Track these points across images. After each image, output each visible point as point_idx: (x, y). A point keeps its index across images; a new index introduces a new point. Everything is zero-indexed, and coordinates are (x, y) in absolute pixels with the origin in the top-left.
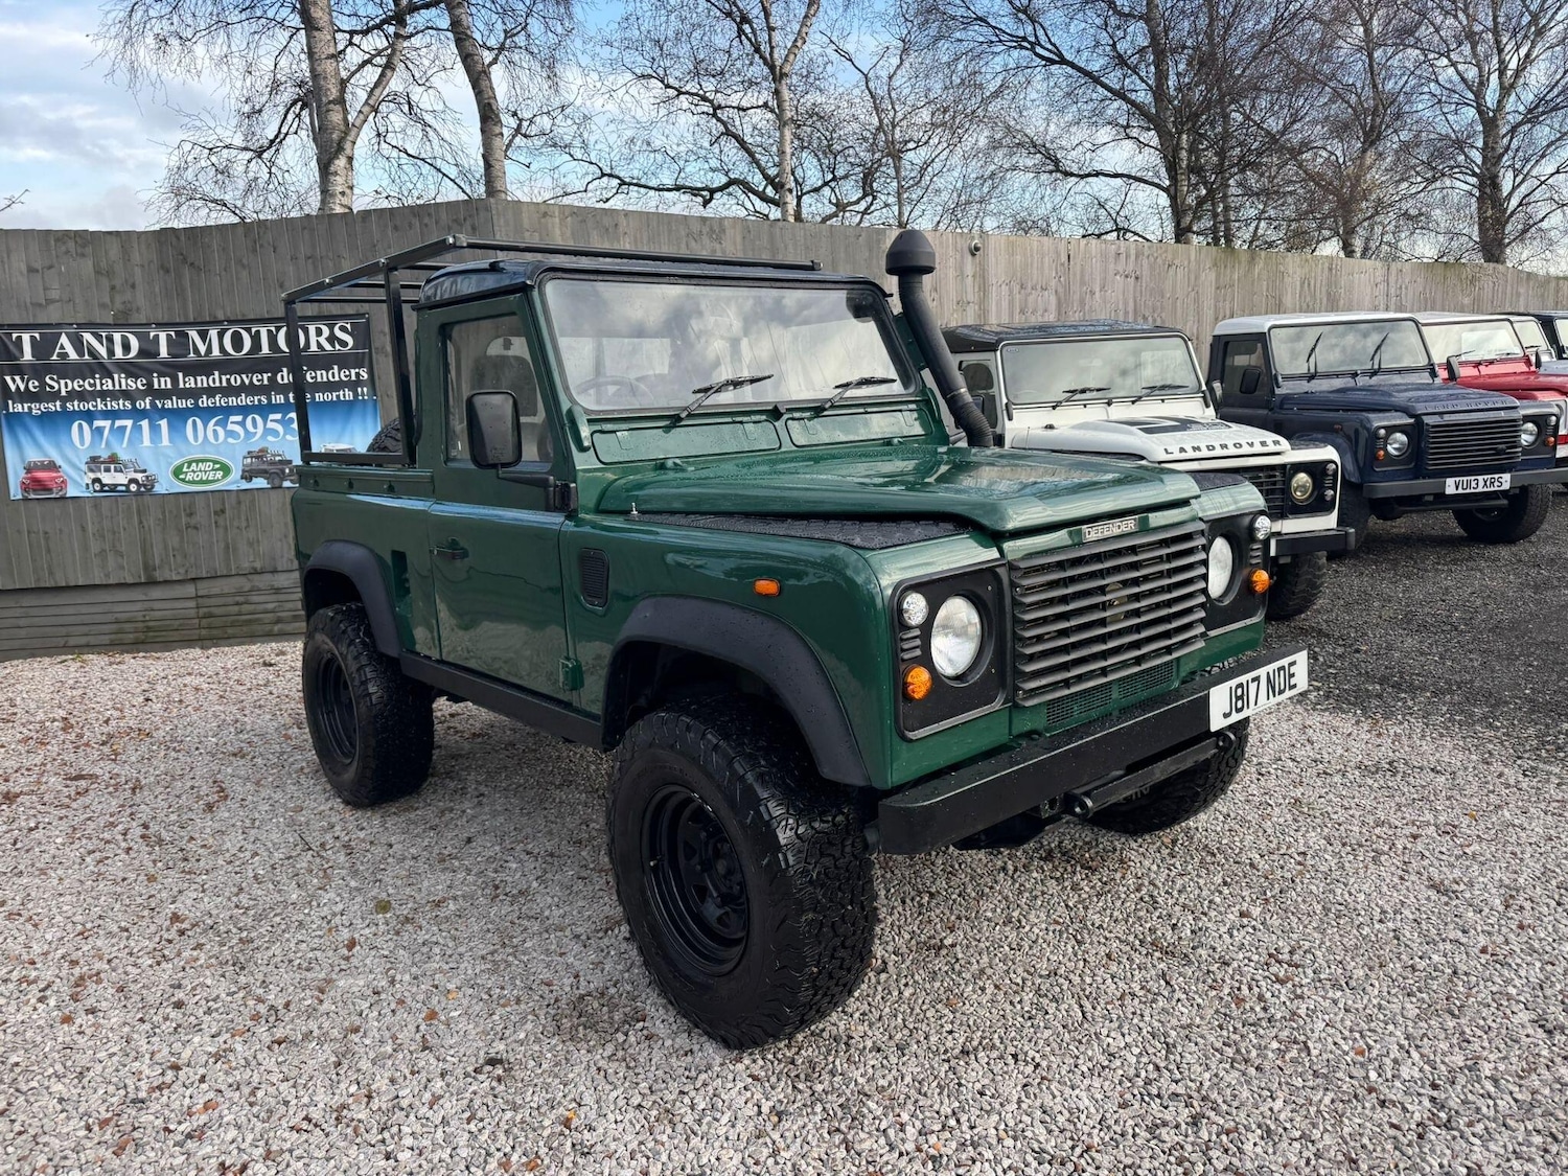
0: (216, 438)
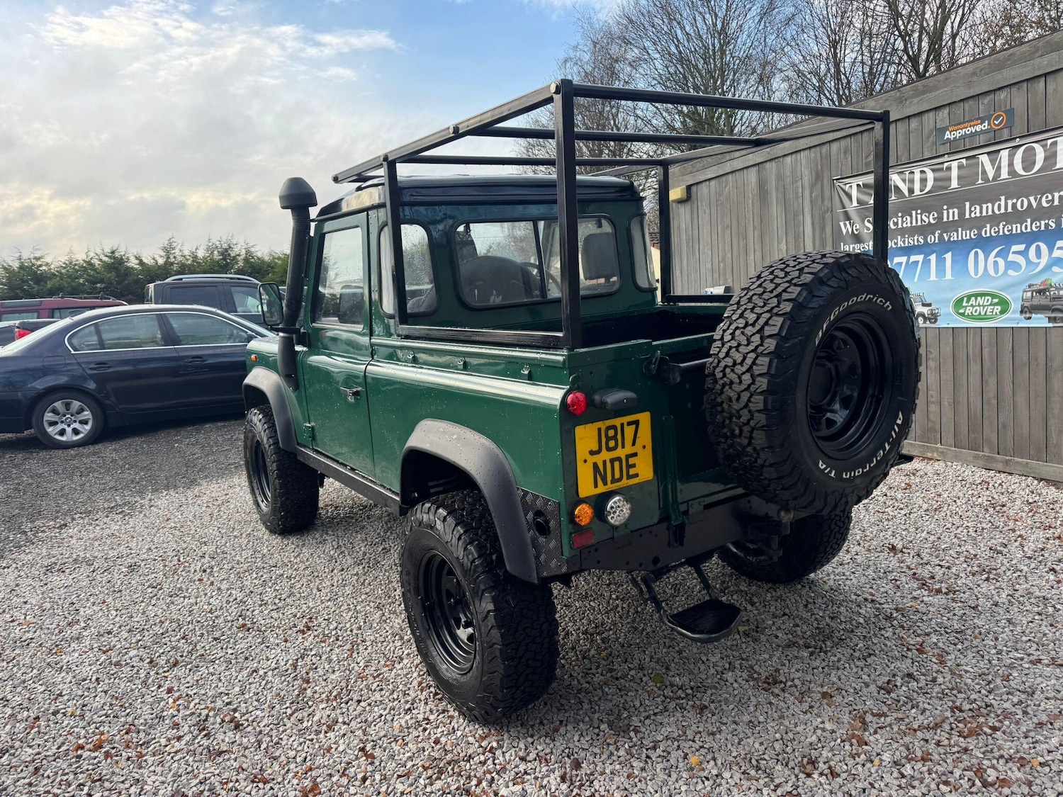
0: (996, 271)
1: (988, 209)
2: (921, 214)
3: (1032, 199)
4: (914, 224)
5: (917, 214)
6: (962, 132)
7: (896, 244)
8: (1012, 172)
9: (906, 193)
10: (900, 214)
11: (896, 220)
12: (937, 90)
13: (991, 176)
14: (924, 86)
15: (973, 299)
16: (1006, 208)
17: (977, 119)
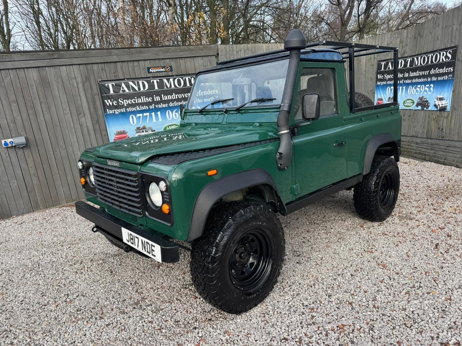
1: (170, 97)
2: (145, 98)
3: (182, 94)
4: (143, 101)
5: (143, 98)
6: (156, 70)
7: (136, 109)
8: (175, 86)
9: (137, 90)
10: (136, 98)
11: (134, 100)
12: (145, 53)
13: (169, 87)
14: (140, 51)
15: (170, 127)
16: (176, 97)
17: (161, 67)
